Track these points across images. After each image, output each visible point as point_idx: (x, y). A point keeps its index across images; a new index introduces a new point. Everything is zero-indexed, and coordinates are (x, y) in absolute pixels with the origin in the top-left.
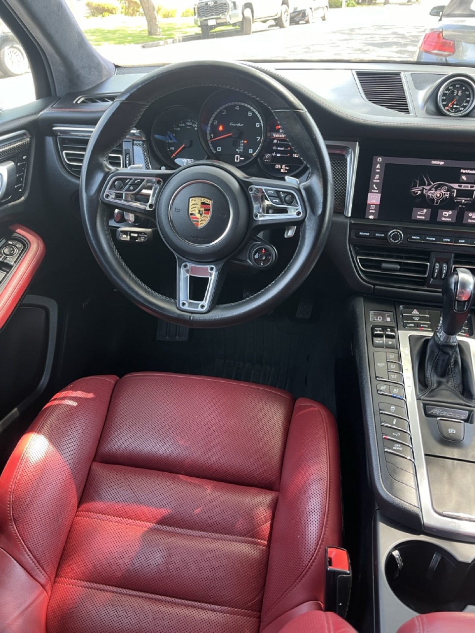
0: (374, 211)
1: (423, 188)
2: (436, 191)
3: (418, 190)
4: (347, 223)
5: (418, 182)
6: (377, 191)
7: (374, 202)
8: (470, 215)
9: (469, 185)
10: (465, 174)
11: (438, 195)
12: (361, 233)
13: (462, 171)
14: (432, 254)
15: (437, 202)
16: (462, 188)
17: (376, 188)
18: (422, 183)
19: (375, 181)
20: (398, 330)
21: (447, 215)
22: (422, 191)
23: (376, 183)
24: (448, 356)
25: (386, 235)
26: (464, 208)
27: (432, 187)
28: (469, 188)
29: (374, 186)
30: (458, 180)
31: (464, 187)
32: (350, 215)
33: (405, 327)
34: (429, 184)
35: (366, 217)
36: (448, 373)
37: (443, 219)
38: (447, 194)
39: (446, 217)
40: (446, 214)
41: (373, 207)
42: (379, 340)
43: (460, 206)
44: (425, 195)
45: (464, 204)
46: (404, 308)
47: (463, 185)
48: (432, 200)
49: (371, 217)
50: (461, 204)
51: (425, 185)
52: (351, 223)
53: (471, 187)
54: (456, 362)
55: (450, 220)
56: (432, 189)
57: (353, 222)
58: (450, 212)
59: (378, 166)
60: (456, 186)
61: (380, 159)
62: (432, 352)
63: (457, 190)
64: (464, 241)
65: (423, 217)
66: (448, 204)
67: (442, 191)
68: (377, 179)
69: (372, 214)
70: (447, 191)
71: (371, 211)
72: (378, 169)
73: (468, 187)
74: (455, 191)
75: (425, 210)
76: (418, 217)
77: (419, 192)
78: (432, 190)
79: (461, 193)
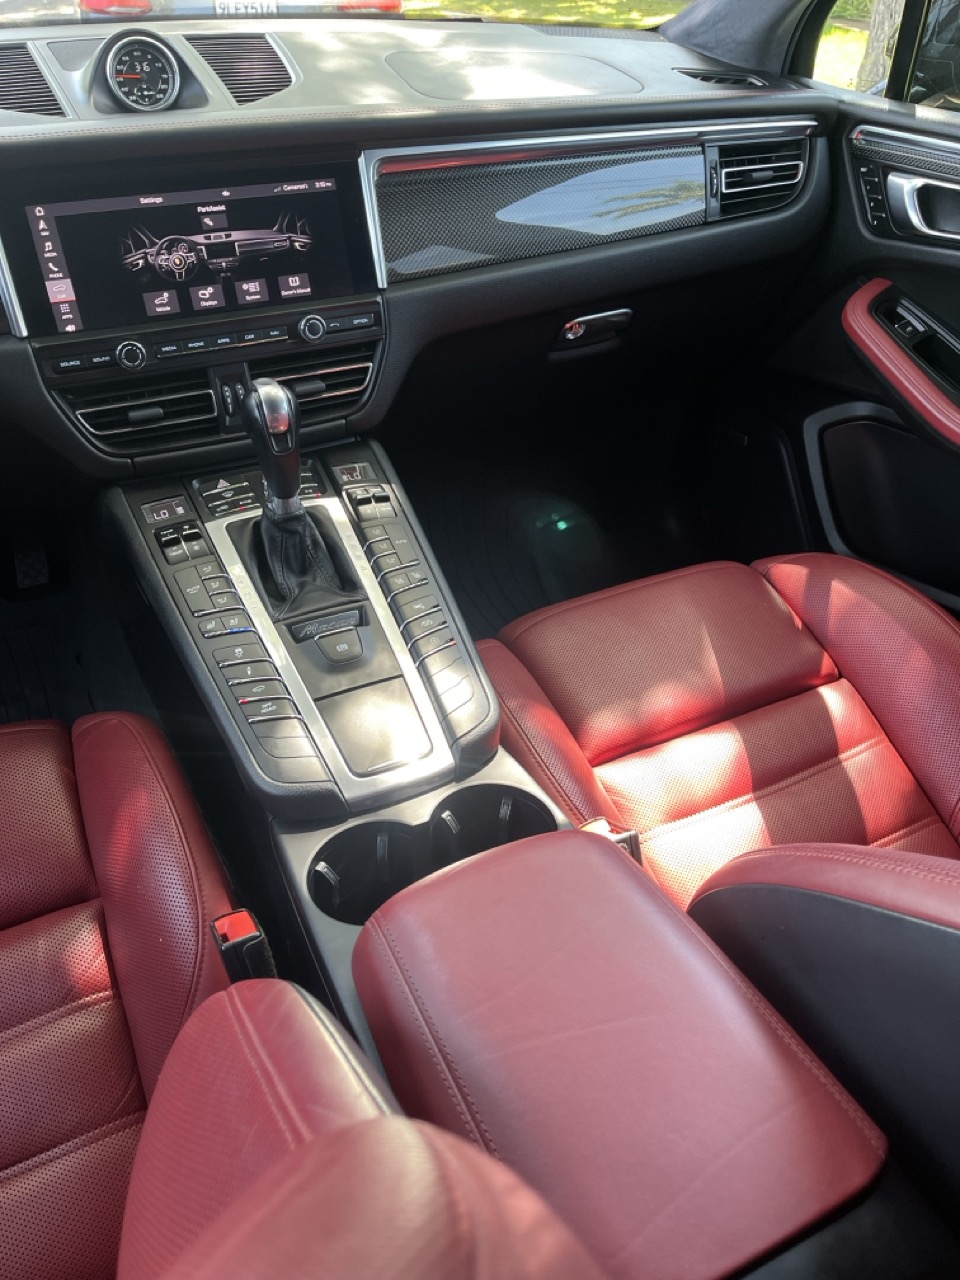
0: (71, 316)
1: (146, 254)
2: (170, 254)
3: (137, 259)
4: (26, 350)
5: (130, 243)
6: (61, 275)
7: (62, 297)
8: (245, 287)
9: (223, 234)
10: (207, 214)
11: (178, 262)
12: (63, 365)
13: (200, 209)
14: (211, 372)
15: (180, 274)
16: (213, 241)
17: (56, 269)
18: (140, 245)
19: (48, 255)
20: (203, 523)
21: (206, 296)
22: (145, 258)
23: (50, 259)
24: (298, 538)
25: (112, 355)
26: (229, 277)
27: (161, 248)
28: (224, 240)
29: (51, 265)
30: (200, 229)
31: (215, 238)
32: (25, 333)
33: (213, 514)
34: (153, 244)
35: (60, 330)
36: (310, 566)
37: (204, 304)
38: (192, 258)
39: (206, 300)
40: (204, 294)
41: (64, 308)
42: (177, 550)
43: (223, 275)
44: (153, 266)
45: (227, 270)
46: (201, 483)
47: (212, 235)
48: (171, 273)
49: (70, 328)
50: (222, 270)
51: (145, 247)
52: (33, 349)
53: (228, 236)
54: (315, 542)
55: (214, 303)
56: (163, 252)
57: (37, 346)
58: (210, 290)
59: (42, 225)
60: (200, 239)
61: (39, 211)
62: (272, 539)
63: (206, 246)
64: (253, 336)
65: (168, 309)
66: (200, 274)
67: (181, 253)
68: (49, 251)
69: (69, 322)
70: (190, 252)
71: (64, 317)
72: (43, 230)
73: (221, 237)
74: (203, 248)
75: (166, 295)
76: (159, 310)
77: (141, 262)
78: (163, 254)
79: (215, 250)
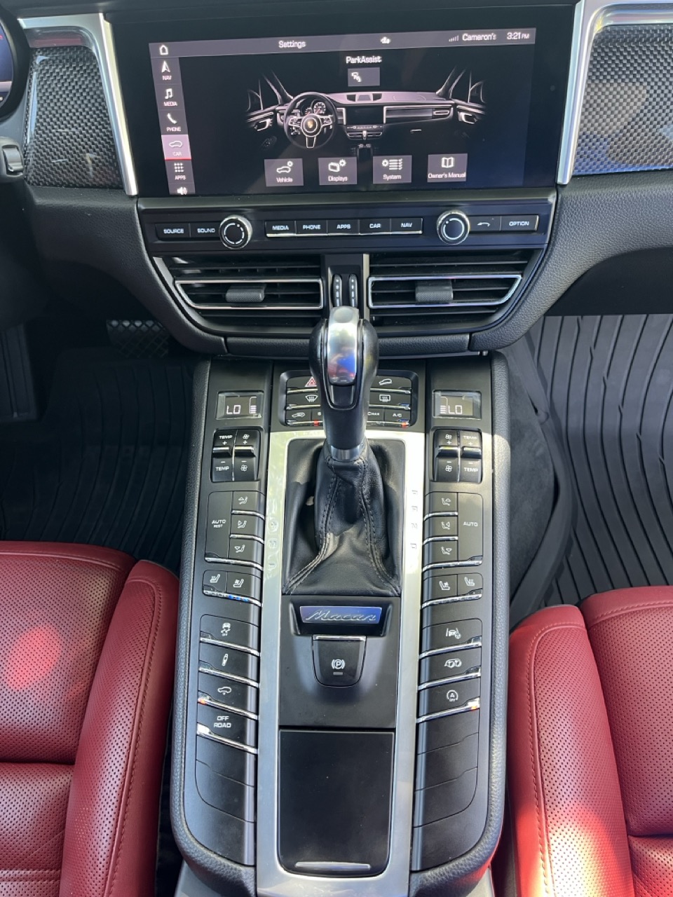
0: (184, 177)
1: (275, 111)
2: (303, 114)
3: (263, 117)
4: (131, 211)
5: (260, 97)
6: (178, 129)
7: (178, 155)
8: (385, 163)
9: (371, 94)
10: (357, 66)
11: (311, 126)
12: (166, 231)
13: (349, 59)
14: (329, 259)
15: (311, 140)
16: (357, 102)
17: (174, 122)
18: (270, 100)
19: (166, 104)
21: (337, 170)
22: (274, 117)
23: (170, 109)
24: (351, 487)
25: (219, 230)
26: (369, 149)
27: (293, 107)
28: (372, 101)
29: (169, 116)
30: (342, 85)
31: (361, 98)
32: (134, 190)
33: (285, 425)
34: (286, 101)
35: (171, 192)
36: (361, 515)
37: (332, 179)
38: (329, 121)
39: (335, 175)
40: (334, 168)
41: (178, 167)
42: (223, 465)
43: (361, 146)
44: (282, 128)
45: (368, 140)
46: (291, 376)
47: (358, 94)
48: (300, 137)
49: (182, 191)
50: (361, 141)
51: (276, 103)
52: (140, 212)
53: (377, 97)
54: (373, 491)
55: (345, 179)
56: (295, 111)
57: (142, 207)
58: (343, 162)
59: (165, 67)
60: (342, 98)
61: (164, 50)
62: (326, 477)
63: (348, 108)
64: (379, 226)
65: (290, 180)
66: (334, 142)
67: (315, 114)
68: (169, 100)
69: (181, 183)
70: (326, 114)
71: (177, 178)
72: (166, 73)
73: (367, 98)
74: (344, 109)
75: (290, 163)
76: (280, 180)
77: (268, 121)
78: (294, 114)
79: (359, 114)
